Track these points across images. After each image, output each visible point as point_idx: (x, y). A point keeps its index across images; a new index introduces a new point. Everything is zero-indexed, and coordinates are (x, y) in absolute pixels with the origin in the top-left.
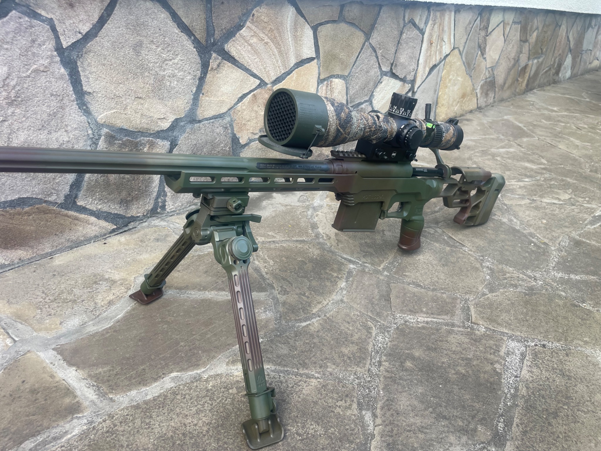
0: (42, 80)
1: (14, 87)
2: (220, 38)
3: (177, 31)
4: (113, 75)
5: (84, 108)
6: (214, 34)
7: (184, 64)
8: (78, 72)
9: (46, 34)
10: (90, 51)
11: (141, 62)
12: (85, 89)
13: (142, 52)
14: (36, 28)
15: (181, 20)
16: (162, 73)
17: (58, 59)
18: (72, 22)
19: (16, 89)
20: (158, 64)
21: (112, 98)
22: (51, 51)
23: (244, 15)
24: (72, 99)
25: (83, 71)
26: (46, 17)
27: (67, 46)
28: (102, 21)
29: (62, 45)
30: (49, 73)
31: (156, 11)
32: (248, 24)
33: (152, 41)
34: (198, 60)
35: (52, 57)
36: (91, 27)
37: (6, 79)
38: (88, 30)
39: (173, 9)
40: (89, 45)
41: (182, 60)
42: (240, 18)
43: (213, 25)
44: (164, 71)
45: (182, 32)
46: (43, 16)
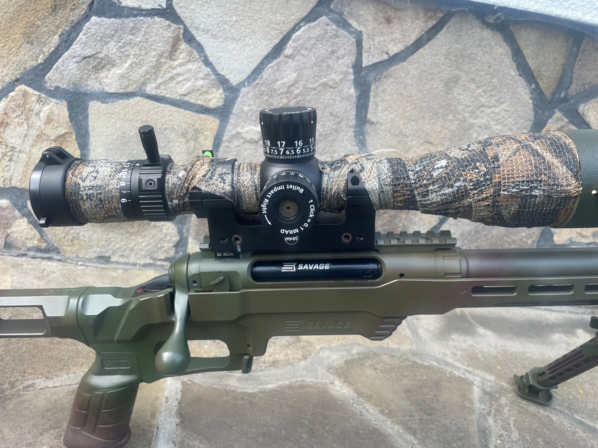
1: (297, 96)
2: (577, 94)
3: (513, 72)
4: (408, 109)
5: (361, 137)
6: (568, 88)
7: (507, 116)
8: (369, 96)
9: (349, 48)
10: (390, 76)
11: (448, 102)
12: (369, 116)
13: (455, 90)
14: (341, 39)
15: (525, 60)
16: (471, 120)
17: (352, 77)
18: (382, 39)
19: (298, 99)
20: (470, 109)
21: (397, 135)
22: (348, 67)
24: (351, 124)
25: (375, 97)
26: (356, 30)
27: (367, 65)
28: (419, 44)
29: (362, 63)
30: (336, 90)
31: (493, 44)
33: (473, 80)
34: (531, 115)
35: (346, 73)
36: (403, 48)
37: (291, 86)
38: (397, 52)
39: (518, 46)
40: (392, 69)
41: (506, 111)
43: (572, 76)
44: (475, 119)
45: (520, 75)
46: (353, 27)
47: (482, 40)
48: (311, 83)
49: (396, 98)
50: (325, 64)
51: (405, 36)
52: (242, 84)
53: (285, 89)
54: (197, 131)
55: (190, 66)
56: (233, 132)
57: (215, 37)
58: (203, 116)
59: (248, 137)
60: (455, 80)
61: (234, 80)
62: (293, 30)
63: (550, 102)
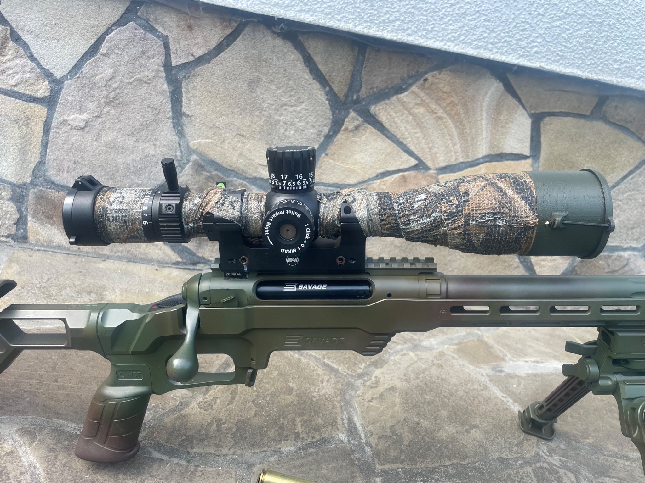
0: (143, 91)
1: (115, 89)
2: (367, 97)
3: (307, 76)
4: (218, 105)
5: (179, 128)
6: (359, 91)
7: (308, 114)
8: (181, 92)
9: (158, 49)
10: (198, 75)
11: (253, 99)
12: (184, 110)
13: (258, 89)
14: (149, 41)
15: (317, 66)
16: (277, 117)
17: (164, 74)
18: (187, 43)
19: (117, 92)
20: (274, 107)
21: (211, 128)
22: (159, 66)
23: (410, 77)
24: (168, 116)
25: (186, 92)
26: (162, 34)
27: (176, 65)
28: (219, 49)
29: (171, 63)
30: (151, 85)
31: (285, 51)
32: (414, 88)
33: (272, 81)
34: (329, 114)
35: (158, 71)
36: (206, 52)
37: (109, 80)
38: (201, 54)
39: (308, 53)
40: (199, 69)
41: (306, 110)
42: (403, 79)
43: (361, 82)
44: (280, 116)
45: (314, 79)
46: (160, 32)
47: (274, 47)
48: (127, 78)
49: (206, 94)
50: (137, 63)
51: (206, 41)
52: (65, 77)
53: (104, 83)
54: (28, 118)
55: (17, 61)
56: (61, 119)
57: (38, 37)
58: (33, 105)
59: (75, 124)
60: (257, 81)
61: (58, 74)
62: (107, 33)
63: (345, 103)
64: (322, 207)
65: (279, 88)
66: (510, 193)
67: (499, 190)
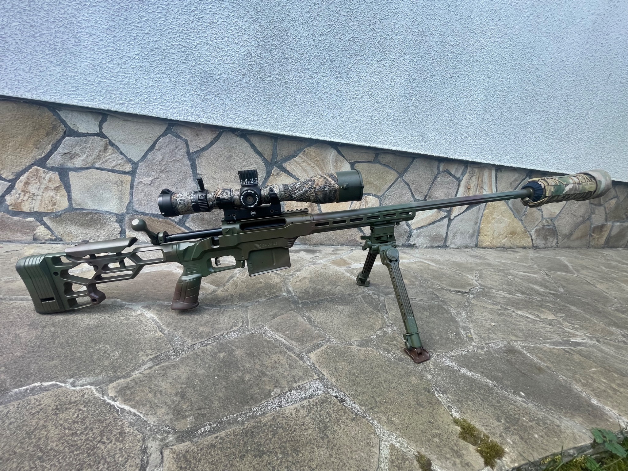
0: (178, 165)
1: (164, 165)
2: (281, 160)
3: (253, 153)
4: (214, 168)
6: (277, 158)
9: (183, 146)
10: (203, 156)
11: (230, 165)
12: (198, 172)
13: (231, 160)
14: (179, 142)
15: (257, 148)
17: (187, 157)
18: (196, 142)
22: (184, 153)
23: (298, 150)
25: (198, 164)
26: (184, 138)
28: (212, 143)
29: (190, 151)
30: (181, 162)
31: (242, 143)
32: (300, 155)
33: (237, 156)
36: (206, 145)
37: (161, 161)
39: (252, 143)
40: (203, 153)
43: (277, 153)
45: (256, 154)
47: (237, 141)
48: (169, 160)
49: (208, 164)
50: (174, 152)
51: (205, 140)
52: (139, 161)
54: (122, 182)
57: (123, 143)
58: (124, 175)
59: (146, 183)
60: (231, 156)
61: (135, 160)
62: (157, 140)
63: (271, 164)
64: (262, 191)
65: (241, 159)
66: (329, 178)
67: (325, 178)
